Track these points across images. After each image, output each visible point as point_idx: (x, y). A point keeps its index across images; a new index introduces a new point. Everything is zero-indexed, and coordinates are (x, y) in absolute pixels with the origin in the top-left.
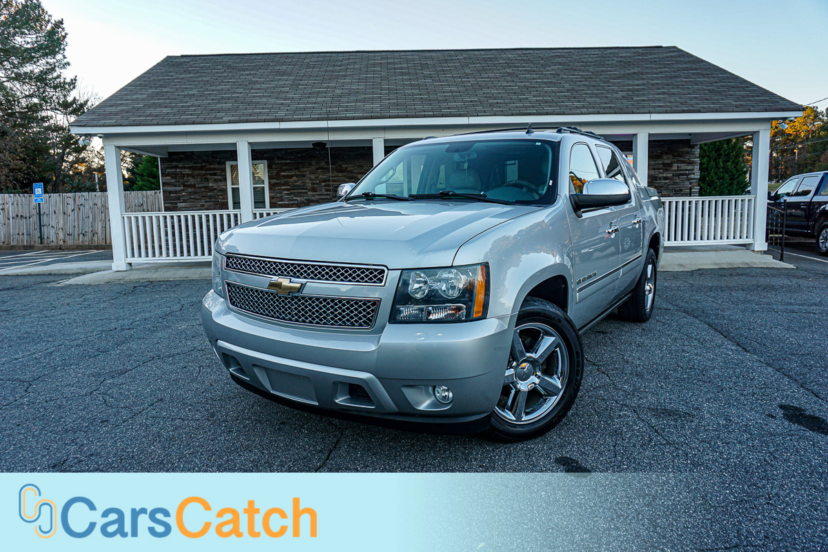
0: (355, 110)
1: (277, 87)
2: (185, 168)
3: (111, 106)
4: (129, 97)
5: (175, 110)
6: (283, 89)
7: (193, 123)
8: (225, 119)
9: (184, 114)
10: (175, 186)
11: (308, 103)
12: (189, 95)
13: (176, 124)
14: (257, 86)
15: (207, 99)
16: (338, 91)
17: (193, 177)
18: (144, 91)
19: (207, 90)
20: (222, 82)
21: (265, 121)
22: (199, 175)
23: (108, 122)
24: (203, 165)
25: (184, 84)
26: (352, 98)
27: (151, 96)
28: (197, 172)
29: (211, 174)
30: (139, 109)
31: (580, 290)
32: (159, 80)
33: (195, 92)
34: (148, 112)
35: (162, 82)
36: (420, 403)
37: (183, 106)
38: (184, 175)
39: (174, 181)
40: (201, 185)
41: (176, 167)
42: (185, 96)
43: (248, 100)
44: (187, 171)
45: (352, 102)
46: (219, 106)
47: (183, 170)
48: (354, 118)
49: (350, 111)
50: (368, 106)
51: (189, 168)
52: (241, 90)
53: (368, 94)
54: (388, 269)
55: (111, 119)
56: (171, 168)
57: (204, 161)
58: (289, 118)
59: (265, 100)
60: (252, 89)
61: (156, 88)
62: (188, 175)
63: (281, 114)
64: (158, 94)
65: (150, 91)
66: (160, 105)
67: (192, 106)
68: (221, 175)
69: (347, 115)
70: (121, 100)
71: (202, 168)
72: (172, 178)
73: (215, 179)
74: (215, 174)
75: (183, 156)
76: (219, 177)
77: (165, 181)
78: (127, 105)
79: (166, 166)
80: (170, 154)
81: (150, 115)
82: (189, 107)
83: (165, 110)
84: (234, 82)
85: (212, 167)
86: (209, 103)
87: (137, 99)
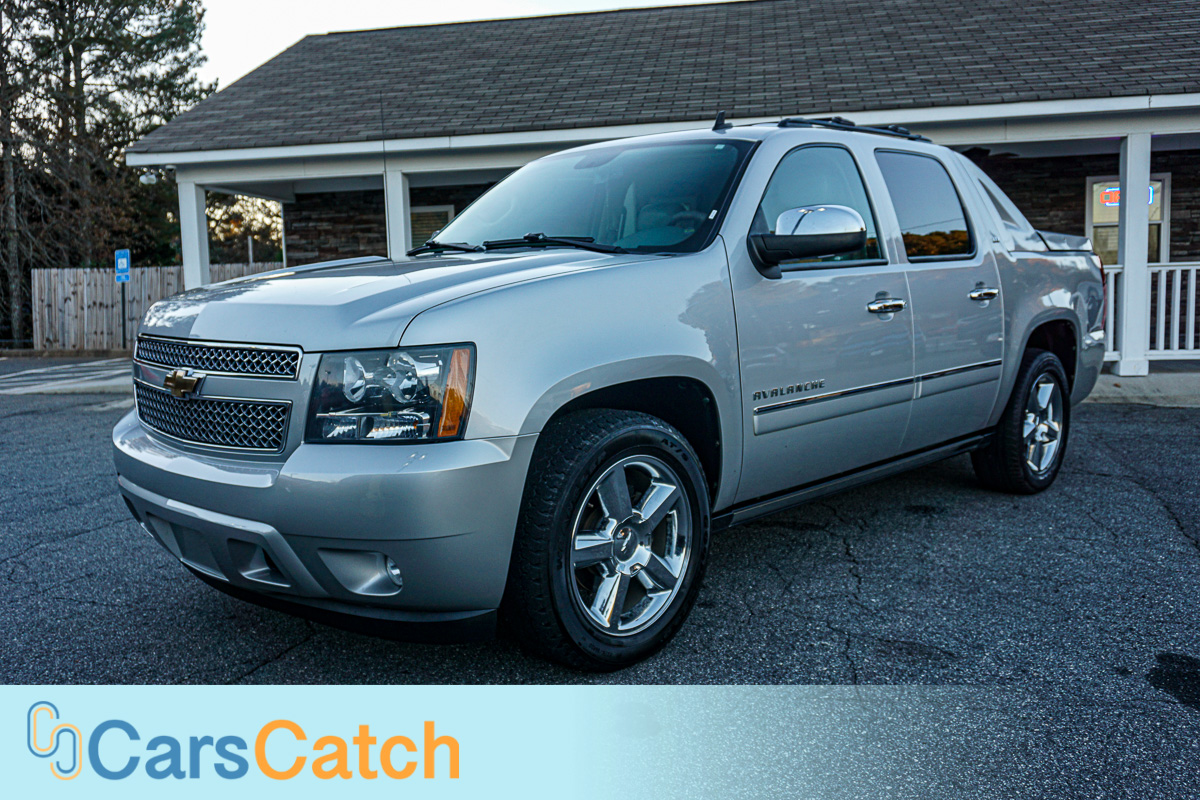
0: (583, 111)
1: (464, 77)
2: (321, 220)
3: (195, 119)
4: (226, 105)
5: (290, 122)
6: (473, 82)
7: (311, 142)
8: (363, 134)
9: (302, 128)
10: (306, 250)
11: (507, 103)
12: (319, 97)
13: (284, 144)
14: (432, 78)
15: (345, 103)
16: (564, 81)
17: (335, 235)
18: (252, 95)
19: (350, 88)
20: (379, 73)
21: (426, 135)
22: (343, 232)
23: (181, 145)
24: (351, 214)
25: (318, 80)
26: (584, 92)
27: (260, 102)
28: (340, 227)
29: (363, 231)
30: (234, 122)
31: (761, 411)
32: (281, 75)
33: (330, 92)
34: (247, 127)
35: (284, 79)
36: (357, 582)
37: (303, 116)
38: (319, 233)
39: (303, 242)
40: (346, 249)
41: (308, 219)
42: (312, 99)
43: (410, 101)
44: (325, 226)
45: (582, 98)
46: (360, 113)
47: (319, 224)
48: (575, 126)
49: (572, 113)
50: (607, 104)
51: (329, 220)
52: (404, 86)
53: (615, 83)
54: (304, 353)
55: (188, 139)
56: (300, 221)
57: (353, 209)
58: (466, 130)
59: (436, 100)
60: (423, 82)
61: (272, 88)
62: (327, 232)
63: (455, 123)
64: (271, 97)
65: (261, 93)
66: (269, 116)
67: (319, 114)
68: (379, 232)
69: (565, 121)
70: (213, 109)
71: (348, 221)
72: (302, 237)
73: (369, 238)
74: (369, 230)
75: (319, 200)
76: (376, 235)
77: (290, 242)
78: (219, 116)
79: (292, 217)
80: (299, 197)
81: (249, 132)
82: (312, 116)
83: (274, 123)
84: (397, 73)
85: (365, 217)
86: (346, 110)
87: (238, 107)
